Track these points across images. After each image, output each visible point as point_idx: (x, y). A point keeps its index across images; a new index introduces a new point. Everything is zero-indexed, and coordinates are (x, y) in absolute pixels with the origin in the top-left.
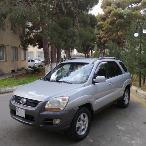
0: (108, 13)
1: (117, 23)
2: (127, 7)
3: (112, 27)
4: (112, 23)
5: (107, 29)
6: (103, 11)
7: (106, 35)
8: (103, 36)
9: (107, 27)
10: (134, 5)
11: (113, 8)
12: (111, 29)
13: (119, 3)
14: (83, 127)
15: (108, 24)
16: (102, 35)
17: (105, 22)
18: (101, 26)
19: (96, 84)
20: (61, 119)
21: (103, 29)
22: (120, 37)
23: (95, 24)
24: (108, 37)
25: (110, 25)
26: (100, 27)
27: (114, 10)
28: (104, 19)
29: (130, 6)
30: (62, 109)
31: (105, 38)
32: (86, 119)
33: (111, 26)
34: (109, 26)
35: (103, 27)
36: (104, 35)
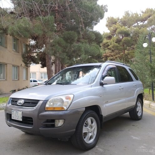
0: (114, 31)
1: (124, 41)
2: (133, 25)
3: (119, 45)
4: (118, 41)
5: (113, 47)
6: (109, 29)
7: (112, 54)
8: (110, 55)
9: (113, 45)
10: (140, 23)
11: (118, 26)
12: (117, 47)
13: (125, 21)
14: (90, 134)
15: (114, 42)
16: (108, 53)
17: (111, 40)
18: (107, 44)
19: (104, 86)
21: (109, 47)
22: (127, 55)
23: (101, 40)
24: (115, 55)
25: (116, 42)
26: (106, 46)
27: (119, 28)
28: (109, 37)
29: (136, 24)
30: (65, 108)
31: (112, 56)
32: (95, 124)
33: (117, 44)
34: (115, 44)
35: (109, 46)
36: (110, 54)
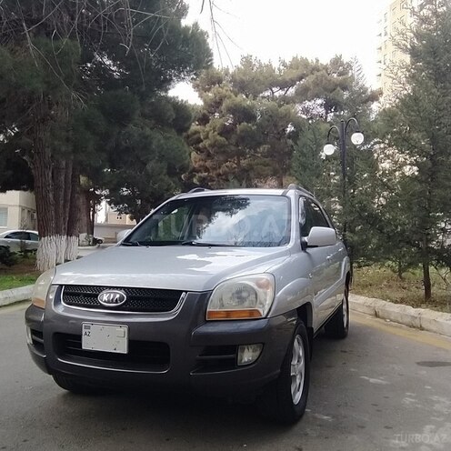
0: (216, 102)
1: (242, 131)
2: (261, 95)
3: (227, 143)
4: (225, 132)
5: (212, 146)
6: (201, 96)
7: (209, 164)
8: (201, 166)
9: (213, 141)
11: (227, 91)
12: (222, 146)
13: (243, 82)
15: (216, 133)
16: (196, 162)
17: (208, 127)
18: (196, 136)
20: (264, 344)
21: (201, 145)
24: (214, 169)
25: (220, 134)
26: (195, 141)
27: (230, 97)
28: (204, 120)
30: (264, 312)
31: (207, 170)
33: (223, 139)
34: (219, 138)
35: (202, 141)
36: (201, 163)
